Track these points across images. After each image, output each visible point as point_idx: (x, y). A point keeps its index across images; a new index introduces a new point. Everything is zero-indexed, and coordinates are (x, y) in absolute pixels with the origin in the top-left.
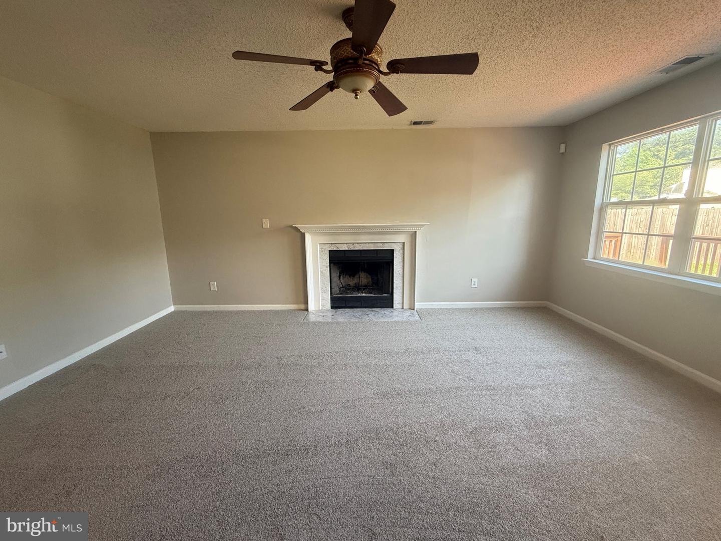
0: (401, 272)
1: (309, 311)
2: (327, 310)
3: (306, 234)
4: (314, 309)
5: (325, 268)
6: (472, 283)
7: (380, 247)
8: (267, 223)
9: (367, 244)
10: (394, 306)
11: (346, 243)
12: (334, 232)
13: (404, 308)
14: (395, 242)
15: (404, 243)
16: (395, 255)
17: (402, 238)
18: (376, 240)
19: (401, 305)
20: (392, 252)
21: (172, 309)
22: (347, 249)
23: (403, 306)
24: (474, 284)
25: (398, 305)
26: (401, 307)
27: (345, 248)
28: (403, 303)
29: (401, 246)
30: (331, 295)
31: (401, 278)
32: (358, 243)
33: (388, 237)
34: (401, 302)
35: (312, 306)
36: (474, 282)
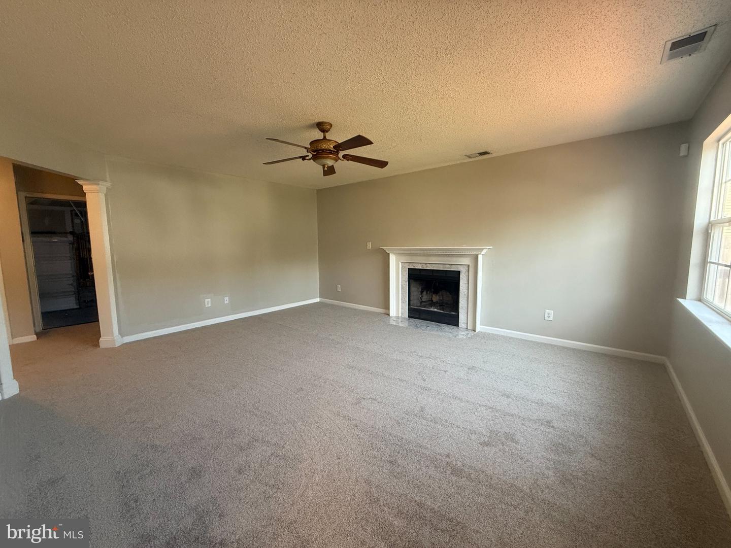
0: (466, 293)
1: (391, 315)
2: (404, 318)
3: (390, 254)
4: (395, 315)
5: (405, 283)
6: (546, 315)
7: (447, 268)
8: (369, 246)
9: (437, 265)
10: (459, 325)
11: (421, 263)
12: (411, 254)
13: (468, 328)
14: (461, 264)
15: (469, 265)
16: (461, 276)
17: (466, 261)
18: (445, 262)
19: (466, 324)
20: (458, 273)
21: (318, 300)
22: (421, 268)
23: (467, 326)
24: (549, 317)
25: (463, 325)
26: (466, 327)
27: (420, 267)
28: (467, 323)
29: (467, 269)
30: (408, 306)
31: (466, 299)
32: (429, 264)
33: (455, 259)
34: (466, 322)
35: (393, 312)
36: (549, 314)
